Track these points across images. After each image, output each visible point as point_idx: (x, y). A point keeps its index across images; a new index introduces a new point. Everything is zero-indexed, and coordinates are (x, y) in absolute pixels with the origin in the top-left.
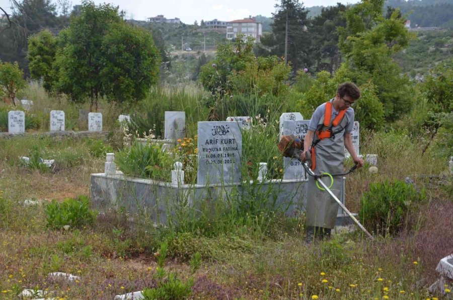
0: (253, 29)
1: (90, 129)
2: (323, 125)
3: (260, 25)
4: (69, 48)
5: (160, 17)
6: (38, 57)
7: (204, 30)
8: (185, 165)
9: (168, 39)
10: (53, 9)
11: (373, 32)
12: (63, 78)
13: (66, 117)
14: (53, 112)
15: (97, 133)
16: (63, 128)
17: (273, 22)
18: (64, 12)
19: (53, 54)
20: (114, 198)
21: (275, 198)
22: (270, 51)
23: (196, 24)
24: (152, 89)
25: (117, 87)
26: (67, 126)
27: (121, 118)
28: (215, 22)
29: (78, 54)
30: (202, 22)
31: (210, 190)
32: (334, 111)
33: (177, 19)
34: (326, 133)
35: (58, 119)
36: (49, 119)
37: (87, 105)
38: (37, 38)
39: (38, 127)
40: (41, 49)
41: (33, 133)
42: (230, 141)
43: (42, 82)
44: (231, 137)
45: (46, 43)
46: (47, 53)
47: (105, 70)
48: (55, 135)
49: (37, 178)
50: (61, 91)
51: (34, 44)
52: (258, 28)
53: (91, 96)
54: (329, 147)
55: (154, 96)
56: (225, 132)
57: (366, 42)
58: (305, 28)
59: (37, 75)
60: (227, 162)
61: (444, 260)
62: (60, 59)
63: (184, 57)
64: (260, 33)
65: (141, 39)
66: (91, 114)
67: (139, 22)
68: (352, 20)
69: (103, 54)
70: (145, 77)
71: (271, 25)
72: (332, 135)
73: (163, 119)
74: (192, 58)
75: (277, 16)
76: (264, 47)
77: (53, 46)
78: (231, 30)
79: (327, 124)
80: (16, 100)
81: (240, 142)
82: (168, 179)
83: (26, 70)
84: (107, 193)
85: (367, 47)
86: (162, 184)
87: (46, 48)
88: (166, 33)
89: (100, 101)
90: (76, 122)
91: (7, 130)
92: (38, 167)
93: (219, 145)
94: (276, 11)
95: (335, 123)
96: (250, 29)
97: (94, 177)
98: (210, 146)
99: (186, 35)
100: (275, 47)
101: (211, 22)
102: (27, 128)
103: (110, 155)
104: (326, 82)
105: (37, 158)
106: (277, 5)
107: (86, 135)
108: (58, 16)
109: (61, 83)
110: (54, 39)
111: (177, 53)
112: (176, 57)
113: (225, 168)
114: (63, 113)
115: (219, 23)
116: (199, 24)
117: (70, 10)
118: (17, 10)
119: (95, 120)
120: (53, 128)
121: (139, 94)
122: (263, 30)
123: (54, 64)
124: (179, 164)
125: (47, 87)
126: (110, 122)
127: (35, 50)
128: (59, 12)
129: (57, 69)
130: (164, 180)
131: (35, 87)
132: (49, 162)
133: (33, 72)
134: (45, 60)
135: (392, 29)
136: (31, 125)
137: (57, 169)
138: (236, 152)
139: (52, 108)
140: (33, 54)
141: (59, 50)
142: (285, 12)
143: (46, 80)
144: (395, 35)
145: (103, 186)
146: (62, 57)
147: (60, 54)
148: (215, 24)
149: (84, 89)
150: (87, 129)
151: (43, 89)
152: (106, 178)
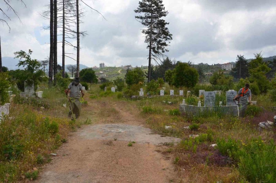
0: (230, 66)
1: (180, 95)
2: (241, 93)
3: (232, 65)
4: (175, 74)
5: (202, 63)
6: (167, 76)
7: (215, 67)
8: (201, 102)
9: (204, 69)
10: (171, 62)
11: (258, 68)
12: (173, 82)
13: (174, 92)
14: (171, 90)
15: (182, 96)
16: (173, 94)
17: (236, 64)
18: (174, 63)
19: (171, 75)
20: (184, 109)
21: (224, 110)
22: (235, 72)
23: (212, 65)
24: (197, 84)
25: (187, 84)
26: (174, 93)
27: (188, 92)
28: (218, 64)
29: (178, 75)
30: (215, 64)
31: (207, 108)
32: (245, 90)
33: (207, 64)
34: (242, 95)
35: (172, 92)
36: (170, 92)
37: (180, 88)
38: (167, 71)
39: (167, 94)
40: (168, 74)
41: (166, 95)
42: (212, 96)
43: (168, 82)
44: (213, 95)
45: (170, 73)
46: (170, 75)
47: (184, 79)
48: (171, 96)
49: (167, 106)
50: (173, 85)
51: (166, 73)
52: (232, 66)
53: (181, 86)
54: (243, 98)
55: (197, 86)
56: (211, 94)
57: (256, 71)
58: (246, 65)
59: (167, 81)
60: (212, 101)
61: (260, 123)
62: (173, 77)
63: (208, 75)
64: (232, 67)
65: (194, 71)
66: (180, 91)
67: (195, 65)
68: (253, 65)
69: (184, 75)
70: (195, 81)
71: (235, 65)
72: (244, 96)
73: (199, 91)
74: (211, 75)
75: (237, 62)
76: (233, 72)
77: (171, 73)
78: (223, 67)
79: (243, 92)
80: (162, 88)
81: (215, 96)
82: (197, 105)
83: (164, 80)
84: (183, 108)
85: (256, 72)
86: (196, 106)
87: (169, 74)
88: (203, 68)
89: (183, 87)
90: (176, 93)
91: (160, 95)
92: (167, 103)
93: (209, 97)
94: (237, 61)
95: (245, 93)
96: (229, 66)
97: (180, 105)
98: (207, 97)
99: (209, 68)
100: (237, 71)
101: (217, 64)
102: (165, 94)
103: (184, 100)
104: (242, 82)
105: (167, 101)
106: (237, 59)
107: (179, 96)
108: (173, 64)
109: (173, 83)
110: (171, 71)
111: (206, 73)
112: (206, 75)
113: (211, 102)
114: (173, 90)
115: (219, 64)
116: (213, 65)
117: (176, 63)
118: (162, 64)
119: (181, 92)
120: (171, 94)
121: (193, 85)
122: (233, 66)
123: (171, 78)
124: (200, 101)
125: (169, 84)
126: (185, 93)
127: (167, 75)
128: (173, 63)
129: (172, 79)
130: (196, 105)
131: (166, 84)
132: (170, 102)
133: (166, 80)
134: (169, 77)
135: (263, 67)
136: (165, 93)
137: (172, 104)
138: (214, 99)
139: (170, 89)
140: (166, 76)
141: (172, 74)
142: (240, 61)
143: (169, 82)
144: (264, 69)
145: (182, 106)
146: (173, 76)
147: (173, 75)
148: (218, 65)
149: (179, 84)
150: (179, 94)
151: (168, 84)
152: (183, 105)
